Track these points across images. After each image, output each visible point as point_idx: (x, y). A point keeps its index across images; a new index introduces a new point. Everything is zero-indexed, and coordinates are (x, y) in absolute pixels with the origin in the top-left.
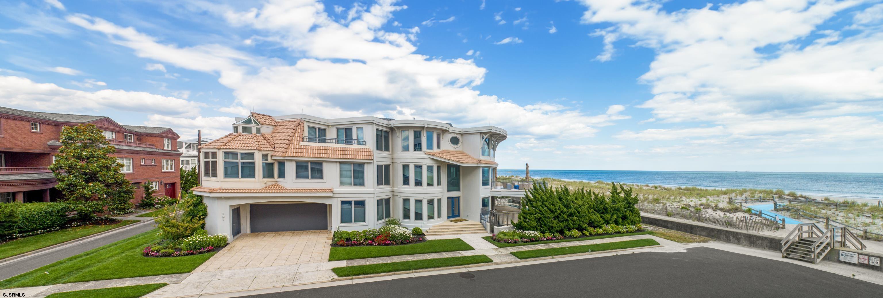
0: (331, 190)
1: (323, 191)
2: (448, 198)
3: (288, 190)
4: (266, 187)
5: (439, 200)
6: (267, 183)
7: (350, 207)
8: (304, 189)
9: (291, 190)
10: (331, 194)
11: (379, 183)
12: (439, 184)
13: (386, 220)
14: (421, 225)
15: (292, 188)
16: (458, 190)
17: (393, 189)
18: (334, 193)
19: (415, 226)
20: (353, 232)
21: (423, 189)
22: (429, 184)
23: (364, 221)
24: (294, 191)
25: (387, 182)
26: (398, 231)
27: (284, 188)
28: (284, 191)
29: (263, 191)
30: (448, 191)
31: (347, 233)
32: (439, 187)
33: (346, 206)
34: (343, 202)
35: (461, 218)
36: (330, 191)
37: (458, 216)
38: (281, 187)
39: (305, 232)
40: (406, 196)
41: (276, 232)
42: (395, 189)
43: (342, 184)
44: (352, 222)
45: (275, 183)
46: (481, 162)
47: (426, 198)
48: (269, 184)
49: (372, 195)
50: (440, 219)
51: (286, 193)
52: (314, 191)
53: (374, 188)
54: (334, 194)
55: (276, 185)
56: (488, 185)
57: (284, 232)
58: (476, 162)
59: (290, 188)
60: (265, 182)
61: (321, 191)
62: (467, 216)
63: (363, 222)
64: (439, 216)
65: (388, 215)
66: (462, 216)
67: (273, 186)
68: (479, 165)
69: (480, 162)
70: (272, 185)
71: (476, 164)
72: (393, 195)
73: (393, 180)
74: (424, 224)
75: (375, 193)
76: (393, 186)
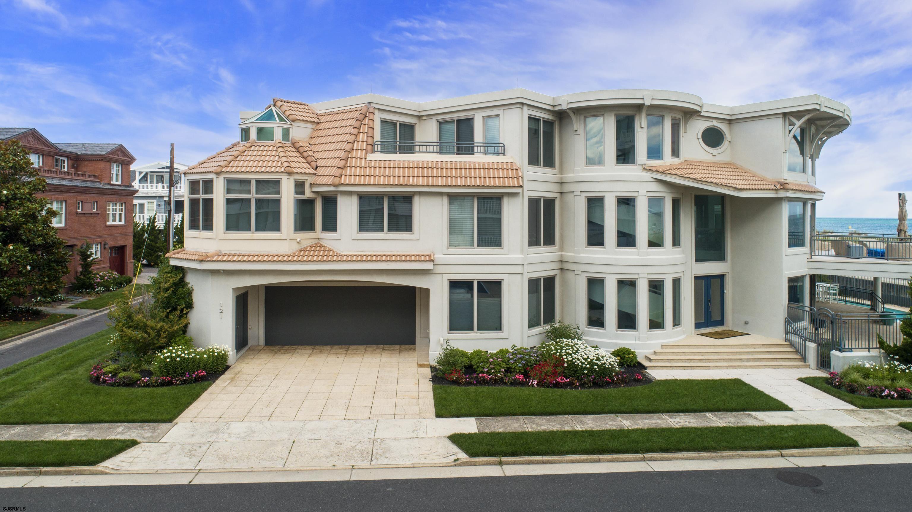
0: (429, 256)
1: (413, 258)
2: (696, 278)
3: (343, 256)
4: (301, 251)
5: (677, 282)
6: (302, 241)
7: (469, 295)
8: (375, 253)
9: (348, 256)
10: (428, 266)
11: (534, 241)
12: (676, 242)
13: (548, 327)
14: (633, 342)
15: (350, 253)
16: (721, 257)
17: (562, 255)
18: (435, 263)
19: (616, 344)
20: (478, 354)
21: (638, 255)
22: (652, 244)
23: (499, 327)
24: (354, 258)
25: (550, 240)
26: (583, 354)
27: (334, 252)
28: (335, 258)
29: (295, 259)
30: (697, 260)
31: (464, 354)
32: (677, 249)
33: (462, 294)
34: (454, 285)
35: (727, 329)
36: (427, 258)
37: (721, 322)
38: (329, 251)
39: (370, 349)
40: (596, 272)
41: (313, 347)
42: (568, 255)
43: (451, 244)
44: (472, 329)
45: (316, 241)
46: (788, 186)
47: (646, 276)
48: (306, 244)
49: (519, 269)
50: (678, 329)
51: (340, 263)
52: (394, 258)
53: (522, 252)
54: (436, 266)
55: (318, 246)
56: (802, 245)
57: (328, 348)
58: (774, 188)
59: (346, 253)
60: (298, 240)
61: (408, 258)
62: (746, 323)
63: (496, 329)
64: (676, 322)
65: (550, 317)
66: (730, 324)
67: (313, 249)
68: (782, 194)
69: (784, 186)
70: (311, 247)
71: (774, 192)
72: (562, 269)
73: (562, 236)
74: (639, 340)
75: (525, 263)
76: (562, 249)
